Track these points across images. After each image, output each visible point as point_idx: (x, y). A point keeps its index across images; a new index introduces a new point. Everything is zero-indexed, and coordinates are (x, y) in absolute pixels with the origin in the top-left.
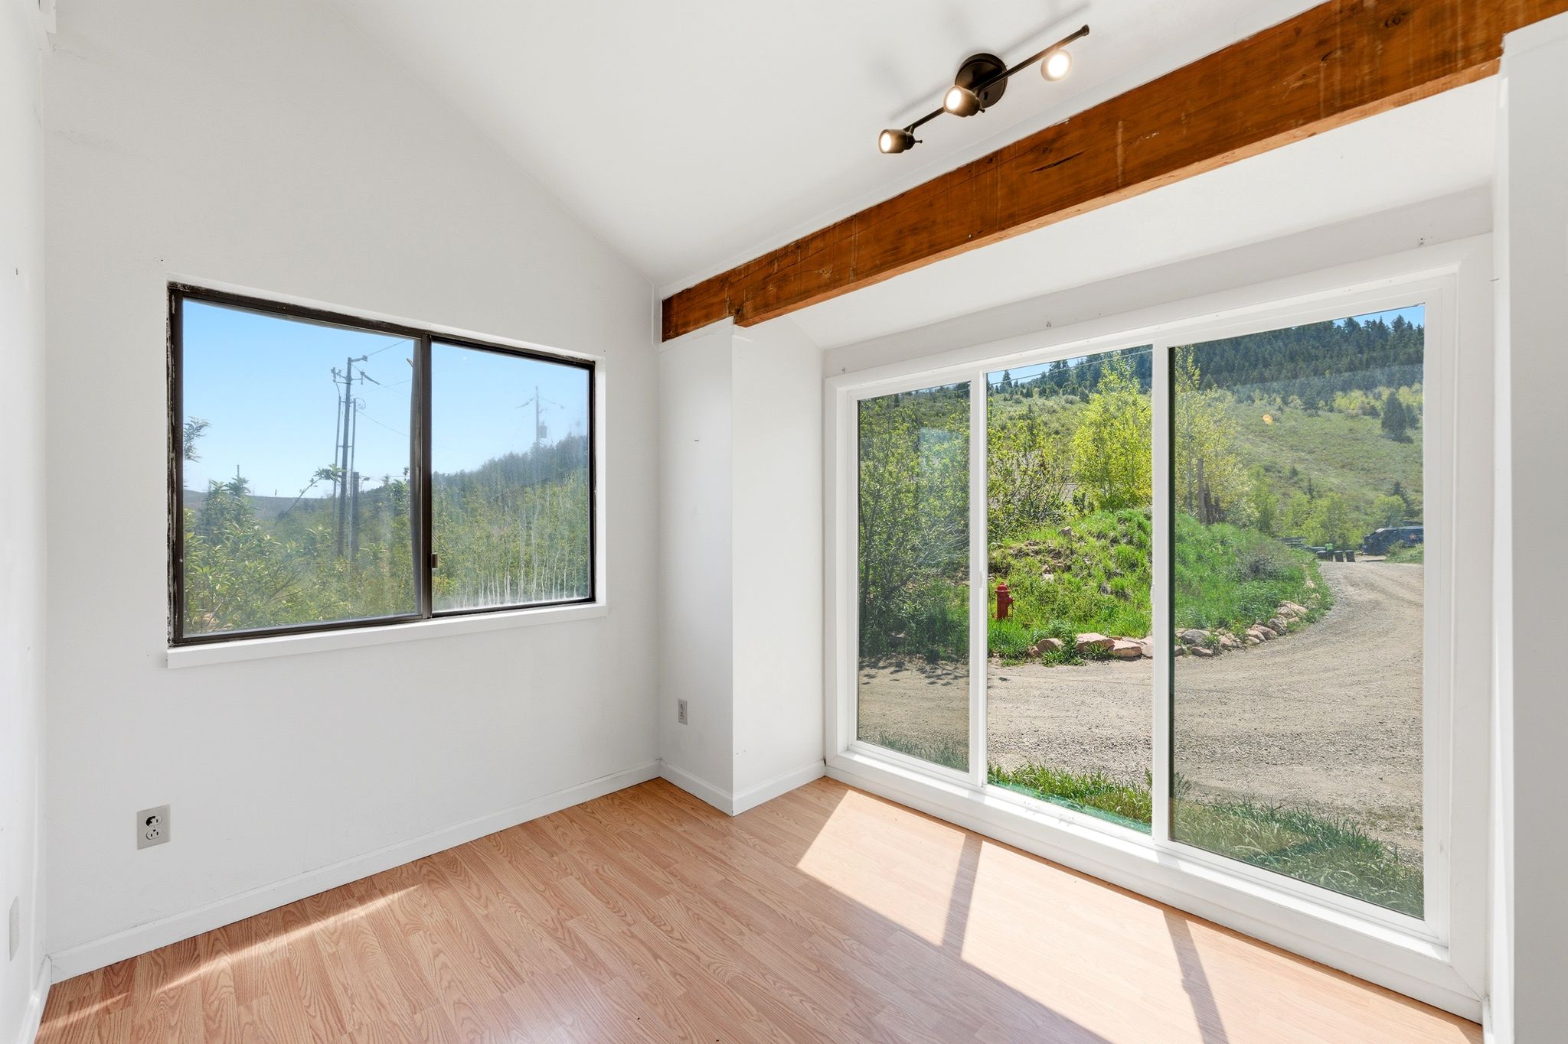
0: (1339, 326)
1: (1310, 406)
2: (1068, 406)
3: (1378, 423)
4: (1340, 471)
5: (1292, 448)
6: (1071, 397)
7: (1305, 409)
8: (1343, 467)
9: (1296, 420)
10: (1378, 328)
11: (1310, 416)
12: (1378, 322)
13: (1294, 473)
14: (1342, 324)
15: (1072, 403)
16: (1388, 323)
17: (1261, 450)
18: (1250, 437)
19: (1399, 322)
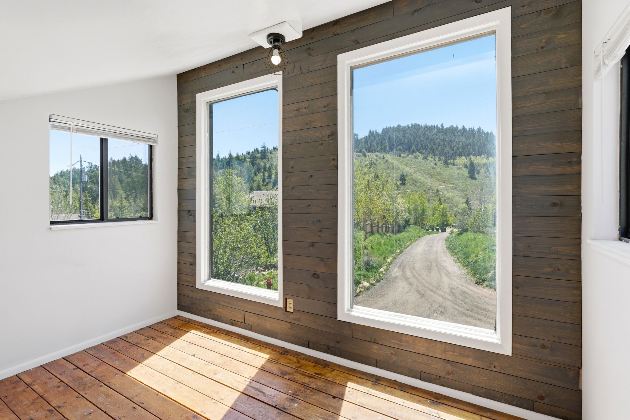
0: (460, 129)
1: (446, 163)
2: (358, 158)
3: (467, 170)
4: (453, 190)
5: (439, 180)
6: (359, 154)
7: (444, 164)
8: (454, 189)
9: (440, 169)
10: (472, 130)
11: (446, 167)
12: (473, 128)
13: (438, 191)
14: (461, 128)
15: (359, 156)
16: (476, 129)
17: (427, 181)
18: (424, 175)
19: (479, 129)
